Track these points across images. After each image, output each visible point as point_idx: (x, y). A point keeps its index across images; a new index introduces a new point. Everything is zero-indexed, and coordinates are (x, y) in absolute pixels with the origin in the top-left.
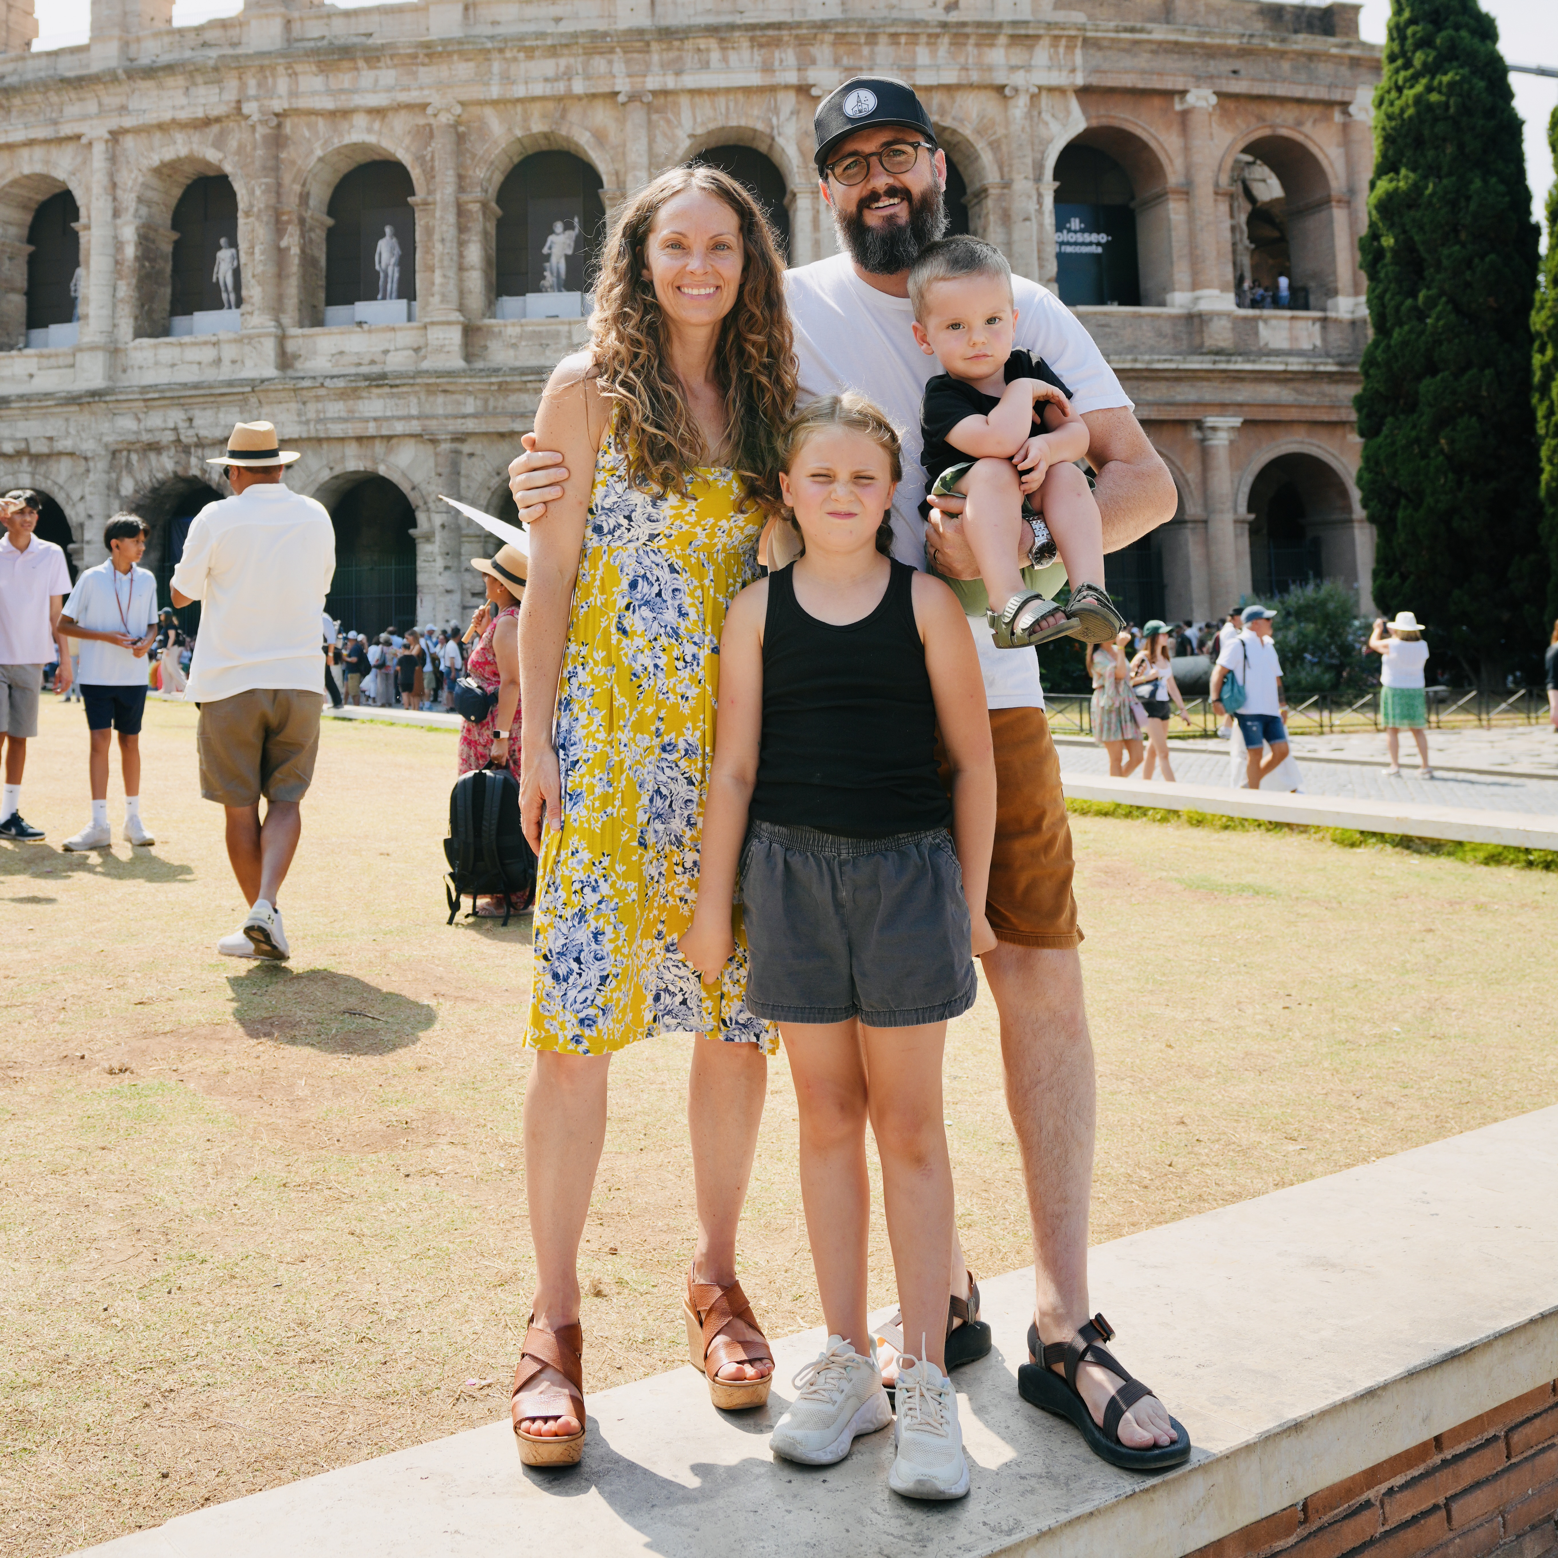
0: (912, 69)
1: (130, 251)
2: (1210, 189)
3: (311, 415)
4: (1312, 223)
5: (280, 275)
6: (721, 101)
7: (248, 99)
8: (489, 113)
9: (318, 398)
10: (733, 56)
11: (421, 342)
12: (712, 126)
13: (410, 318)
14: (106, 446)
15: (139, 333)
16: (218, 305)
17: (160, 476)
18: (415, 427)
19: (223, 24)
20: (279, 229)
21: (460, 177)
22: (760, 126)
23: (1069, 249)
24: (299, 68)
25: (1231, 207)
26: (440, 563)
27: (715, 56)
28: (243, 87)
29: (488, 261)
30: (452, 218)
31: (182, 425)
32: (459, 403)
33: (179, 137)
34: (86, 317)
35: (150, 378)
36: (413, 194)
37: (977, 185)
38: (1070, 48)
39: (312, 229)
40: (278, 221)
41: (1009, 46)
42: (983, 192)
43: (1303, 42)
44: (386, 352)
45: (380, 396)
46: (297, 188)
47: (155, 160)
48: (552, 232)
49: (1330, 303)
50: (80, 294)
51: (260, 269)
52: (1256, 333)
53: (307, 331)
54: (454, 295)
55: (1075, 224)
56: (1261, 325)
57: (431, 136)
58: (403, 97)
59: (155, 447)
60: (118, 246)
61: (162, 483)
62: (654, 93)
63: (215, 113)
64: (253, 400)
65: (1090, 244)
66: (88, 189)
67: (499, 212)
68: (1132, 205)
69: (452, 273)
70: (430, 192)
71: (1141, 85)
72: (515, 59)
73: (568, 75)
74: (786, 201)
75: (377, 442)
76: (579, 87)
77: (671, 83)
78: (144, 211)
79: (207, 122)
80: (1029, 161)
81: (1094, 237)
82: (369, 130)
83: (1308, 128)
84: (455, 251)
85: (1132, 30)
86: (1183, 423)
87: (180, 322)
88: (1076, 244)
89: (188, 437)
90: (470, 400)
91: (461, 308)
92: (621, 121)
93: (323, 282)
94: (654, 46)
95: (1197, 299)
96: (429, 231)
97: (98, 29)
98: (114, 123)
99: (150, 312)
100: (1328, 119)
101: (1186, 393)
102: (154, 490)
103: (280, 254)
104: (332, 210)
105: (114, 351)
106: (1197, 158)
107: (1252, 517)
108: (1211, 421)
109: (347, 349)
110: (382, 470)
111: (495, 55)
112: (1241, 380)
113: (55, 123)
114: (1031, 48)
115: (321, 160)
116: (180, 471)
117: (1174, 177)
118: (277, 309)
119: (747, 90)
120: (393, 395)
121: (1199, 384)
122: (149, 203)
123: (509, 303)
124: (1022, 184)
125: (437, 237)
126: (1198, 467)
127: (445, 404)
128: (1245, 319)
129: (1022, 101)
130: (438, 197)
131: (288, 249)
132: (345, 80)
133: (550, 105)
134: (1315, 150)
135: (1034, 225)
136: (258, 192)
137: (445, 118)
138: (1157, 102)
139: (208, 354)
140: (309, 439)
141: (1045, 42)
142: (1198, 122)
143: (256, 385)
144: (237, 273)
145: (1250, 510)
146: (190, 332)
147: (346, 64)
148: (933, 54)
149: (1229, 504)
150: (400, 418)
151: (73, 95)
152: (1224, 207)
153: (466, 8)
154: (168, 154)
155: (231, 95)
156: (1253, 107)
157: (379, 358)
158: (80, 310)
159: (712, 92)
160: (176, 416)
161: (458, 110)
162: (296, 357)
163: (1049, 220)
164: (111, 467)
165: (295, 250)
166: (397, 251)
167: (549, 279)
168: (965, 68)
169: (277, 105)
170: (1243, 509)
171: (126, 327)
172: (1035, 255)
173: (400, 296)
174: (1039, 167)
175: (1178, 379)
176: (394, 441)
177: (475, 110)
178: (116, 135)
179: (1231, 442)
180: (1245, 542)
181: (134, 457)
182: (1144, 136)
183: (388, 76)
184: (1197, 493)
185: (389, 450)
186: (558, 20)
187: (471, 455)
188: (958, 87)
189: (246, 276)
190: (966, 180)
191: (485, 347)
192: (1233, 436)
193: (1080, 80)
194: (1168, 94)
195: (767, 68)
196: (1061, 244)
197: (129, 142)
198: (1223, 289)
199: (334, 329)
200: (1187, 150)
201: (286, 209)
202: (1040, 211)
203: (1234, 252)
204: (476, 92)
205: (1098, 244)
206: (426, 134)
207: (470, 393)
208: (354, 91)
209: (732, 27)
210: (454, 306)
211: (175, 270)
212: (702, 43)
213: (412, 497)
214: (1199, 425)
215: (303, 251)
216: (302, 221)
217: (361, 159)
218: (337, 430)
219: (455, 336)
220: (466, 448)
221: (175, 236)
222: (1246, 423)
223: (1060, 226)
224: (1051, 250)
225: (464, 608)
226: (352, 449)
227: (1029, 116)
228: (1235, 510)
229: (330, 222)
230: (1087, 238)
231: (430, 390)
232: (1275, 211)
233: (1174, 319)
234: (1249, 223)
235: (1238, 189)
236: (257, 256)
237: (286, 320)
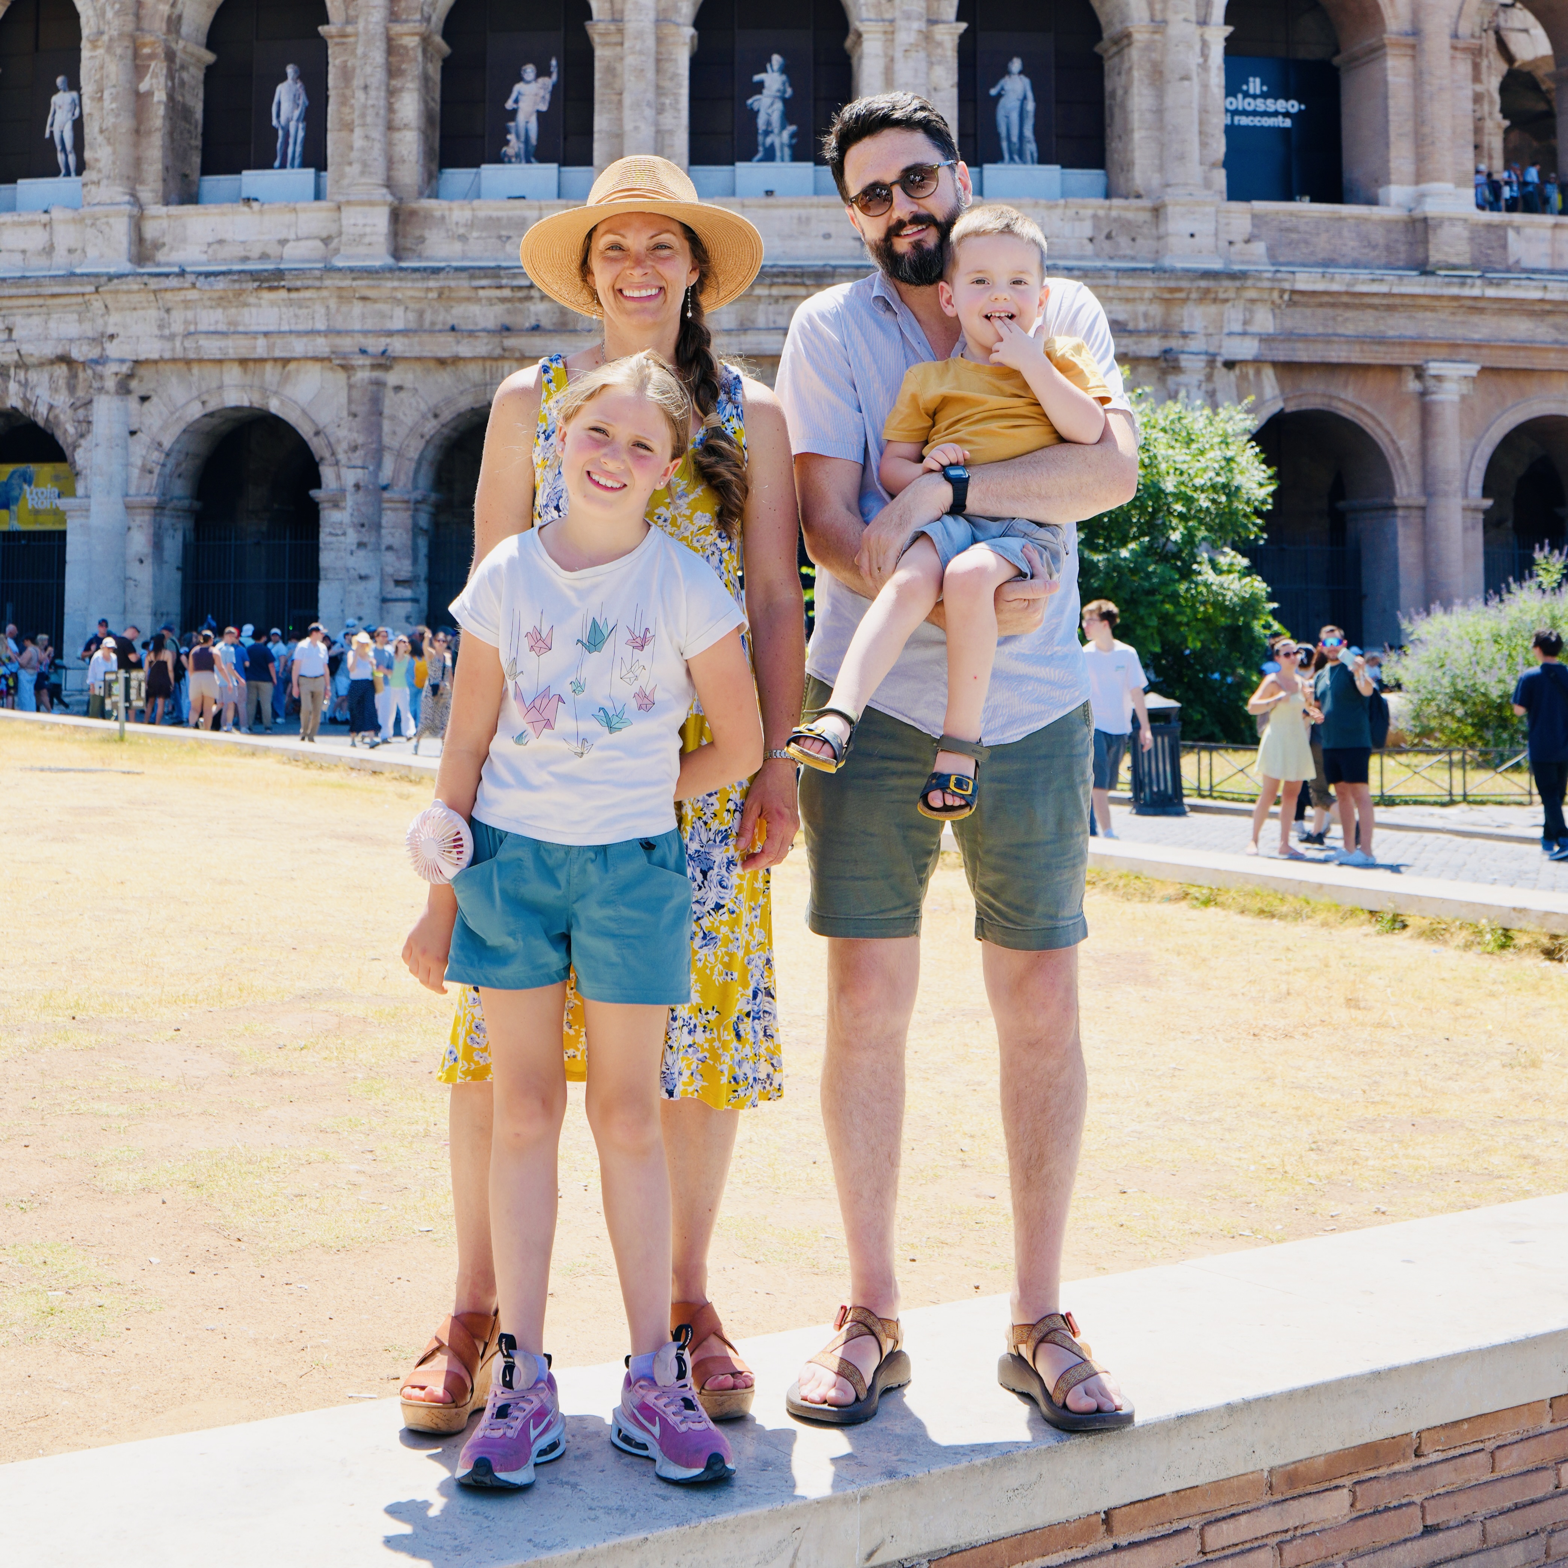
2: (1446, 41)
3: (178, 327)
5: (139, 132)
9: (187, 304)
11: (333, 229)
13: (318, 195)
16: (52, 171)
18: (321, 346)
20: (139, 69)
21: (392, 1)
23: (1245, 121)
25: (1476, 67)
26: (352, 537)
29: (428, 117)
30: (378, 56)
32: (383, 316)
36: (326, 21)
37: (1118, 28)
39: (183, 67)
40: (136, 55)
42: (1124, 39)
44: (283, 242)
45: (273, 304)
46: (164, 9)
48: (520, 79)
51: (110, 121)
52: (1504, 247)
53: (174, 210)
54: (380, 166)
55: (1255, 85)
56: (1511, 234)
64: (97, 304)
65: (1276, 114)
67: (446, 49)
68: (1336, 61)
69: (377, 133)
70: (349, 21)
74: (848, 43)
75: (269, 366)
81: (1281, 105)
84: (382, 103)
86: (1397, 369)
88: (1255, 113)
89: (5, 354)
90: (399, 312)
91: (389, 184)
93: (198, 142)
95: (1421, 197)
96: (347, 75)
101: (1402, 327)
103: (140, 100)
104: (213, 41)
107: (1488, 503)
108: (1434, 368)
109: (228, 236)
110: (274, 406)
112: (1481, 311)
117: (1395, 23)
118: (132, 177)
120: (290, 303)
121: (1420, 315)
123: (457, 177)
124: (1180, 28)
125: (357, 82)
126: (1415, 431)
127: (363, 317)
128: (1489, 226)
130: (361, 25)
131: (150, 94)
135: (1195, 86)
136: (110, 14)
139: (36, 238)
140: (174, 360)
143: (101, 282)
144: (78, 126)
145: (1486, 492)
146: (12, 207)
149: (1457, 484)
150: (299, 334)
152: (1464, 68)
157: (273, 250)
162: (158, 246)
163: (1217, 78)
165: (160, 96)
166: (303, 100)
167: (514, 145)
170: (1476, 489)
172: (1195, 128)
173: (304, 164)
174: (1205, 4)
175: (1390, 308)
176: (292, 366)
179: (1463, 398)
180: (1478, 536)
184: (1412, 469)
185: (285, 379)
187: (398, 388)
189: (91, 131)
190: (1103, 20)
191: (422, 240)
192: (1465, 388)
196: (1235, 113)
198: (1459, 183)
199: (212, 209)
201: (148, 38)
202: (1204, 67)
203: (1478, 130)
205: (1287, 114)
207: (398, 302)
210: (379, 176)
213: (316, 445)
214: (1419, 372)
215: (171, 97)
216: (170, 56)
218: (212, 347)
219: (380, 220)
220: (392, 378)
222: (1484, 370)
223: (1232, 89)
224: (1220, 121)
225: (384, 600)
226: (233, 375)
228: (1466, 495)
229: (210, 57)
230: (1271, 105)
231: (343, 295)
232: (1540, 73)
233: (1388, 224)
234: (1504, 89)
235: (1490, 41)
236: (108, 104)
237: (146, 194)
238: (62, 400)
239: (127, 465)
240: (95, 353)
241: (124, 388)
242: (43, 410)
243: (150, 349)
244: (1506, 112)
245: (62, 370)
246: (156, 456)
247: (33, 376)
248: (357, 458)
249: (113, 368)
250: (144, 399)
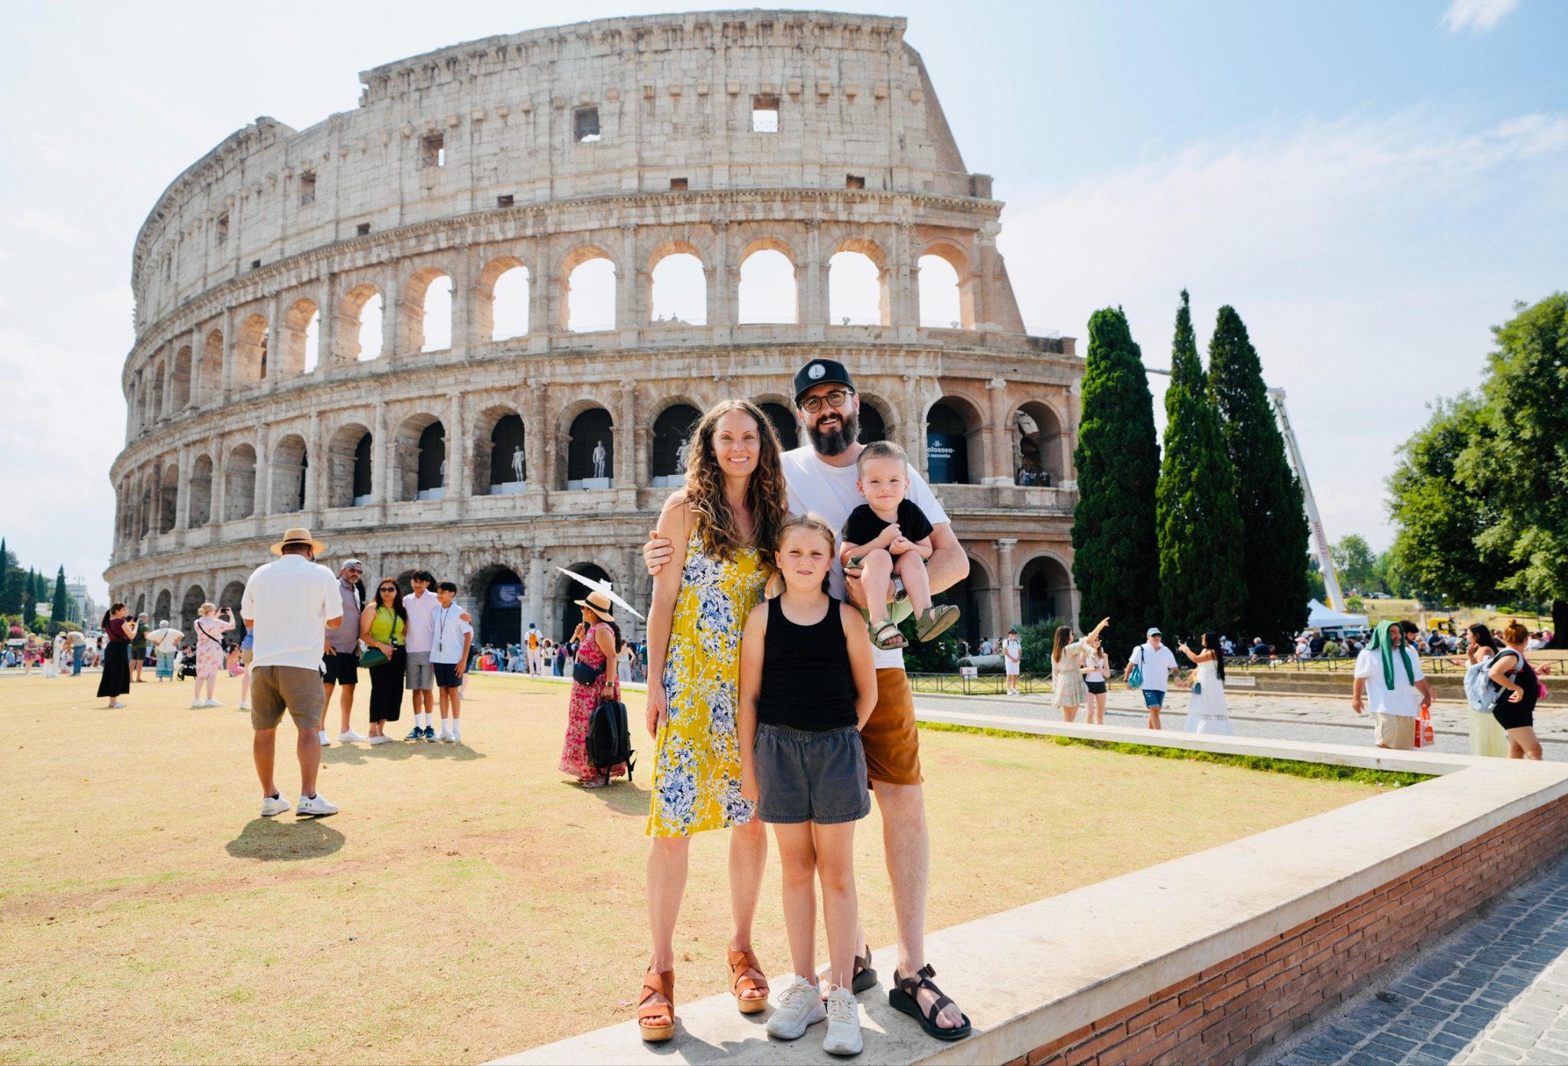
0: (858, 367)
1: (470, 452)
2: (1003, 427)
3: (561, 534)
4: (1052, 444)
5: (546, 465)
6: (765, 381)
7: (530, 377)
8: (650, 385)
9: (564, 526)
10: (770, 359)
11: (616, 499)
12: (760, 393)
13: (610, 487)
14: (458, 549)
15: (474, 493)
16: (515, 480)
17: (485, 564)
18: (612, 540)
19: (518, 340)
20: (545, 442)
21: (636, 417)
22: (784, 394)
23: (934, 456)
24: (555, 362)
25: (1013, 436)
27: (762, 359)
28: (527, 371)
29: (649, 459)
30: (631, 437)
31: (496, 539)
32: (634, 529)
33: (495, 395)
34: (448, 485)
35: (480, 515)
36: (612, 425)
37: (890, 424)
38: (935, 357)
39: (561, 442)
40: (545, 438)
41: (906, 356)
42: (892, 428)
43: (1048, 356)
44: (598, 503)
45: (595, 525)
46: (554, 422)
47: (483, 407)
48: (681, 445)
49: (1060, 483)
50: (445, 474)
51: (535, 462)
52: (1025, 498)
53: (559, 493)
54: (632, 476)
55: (937, 443)
56: (1027, 494)
57: (621, 397)
58: (607, 377)
59: (482, 550)
60: (465, 449)
61: (486, 568)
62: (732, 377)
63: (513, 384)
64: (532, 527)
65: (944, 453)
66: (449, 421)
67: (654, 434)
68: (965, 434)
69: (631, 465)
70: (620, 425)
71: (969, 376)
72: (663, 359)
73: (689, 368)
75: (593, 548)
76: (694, 373)
77: (740, 372)
78: (477, 432)
79: (510, 388)
80: (915, 412)
81: (946, 450)
82: (591, 394)
83: (1050, 398)
84: (633, 454)
85: (966, 349)
86: (989, 541)
87: (495, 487)
88: (937, 453)
89: (499, 545)
90: (640, 527)
91: (636, 482)
92: (716, 391)
93: (567, 469)
94: (732, 353)
95: (996, 481)
96: (620, 444)
97: (455, 342)
98: (463, 388)
99: (480, 482)
100: (1060, 394)
101: (990, 526)
102: (481, 571)
103: (546, 454)
104: (572, 432)
105: (462, 502)
106: (996, 412)
107: (1022, 587)
108: (1002, 540)
109: (578, 502)
110: (596, 562)
111: (653, 357)
112: (1017, 520)
113: (433, 388)
114: (916, 357)
115: (566, 408)
116: (495, 562)
117: (985, 421)
118: (544, 481)
119: (777, 376)
120: (601, 525)
121: (997, 522)
122: (480, 429)
123: (659, 480)
124: (912, 424)
125: (624, 447)
126: (996, 563)
127: (626, 529)
128: (1019, 491)
129: (912, 383)
130: (624, 427)
131: (549, 452)
132: (578, 368)
133: (681, 382)
134: (1053, 409)
135: (917, 444)
136: (535, 424)
137: (628, 388)
138: (977, 384)
139: (509, 504)
140: (559, 546)
141: (923, 354)
142: (997, 394)
143: (533, 519)
144: (524, 463)
145: (1021, 584)
146: (500, 493)
147: (579, 360)
148: (869, 359)
149: (1011, 581)
150: (604, 536)
151: (442, 374)
152: (1009, 436)
153: (639, 334)
154: (490, 404)
155: (521, 375)
156: (1024, 388)
157: (594, 506)
158: (445, 481)
159: (761, 377)
160: (493, 535)
161: (635, 384)
162: (553, 505)
163: (925, 441)
164: (460, 560)
165: (553, 453)
166: (604, 453)
167: (679, 468)
168: (884, 367)
169: (545, 381)
170: (1017, 583)
171: (468, 490)
173: (605, 476)
174: (920, 415)
175: (986, 520)
176: (602, 548)
177: (643, 384)
178: (463, 394)
179: (1012, 551)
180: (1018, 599)
181: (472, 555)
182: (971, 401)
183: (600, 366)
184: (995, 575)
185: (599, 552)
186: (684, 340)
188: (881, 376)
189: (528, 465)
190: (884, 421)
191: (647, 501)
192: (1013, 547)
193: (940, 373)
194: (983, 381)
195: (787, 365)
196: (930, 453)
197: (470, 398)
198: (1009, 476)
199: (572, 492)
200: (991, 408)
201: (549, 432)
202: (920, 437)
203: (1014, 458)
204: (643, 375)
205: (948, 453)
206: (618, 396)
207: (639, 524)
208: (583, 374)
209: (770, 345)
210: (632, 480)
211: (493, 462)
212: (756, 353)
213: (611, 575)
214: (997, 542)
215: (557, 453)
216: (557, 438)
217: (587, 407)
218: (573, 542)
219: (633, 495)
221: (493, 445)
222: (1019, 541)
223: (930, 444)
224: (926, 456)
226: (581, 551)
227: (915, 390)
228: (1014, 584)
229: (571, 439)
230: (943, 450)
231: (620, 522)
232: (1034, 438)
233: (985, 490)
234: (1021, 444)
235: (1016, 427)
236: (534, 455)
237: (548, 487)
238: (519, 561)
239: (543, 584)
240: (531, 544)
241: (541, 556)
242: (512, 565)
243: (551, 542)
244: (1023, 451)
245: (519, 551)
246: (554, 580)
247: (509, 553)
248: (625, 580)
249: (538, 549)
250: (549, 560)
